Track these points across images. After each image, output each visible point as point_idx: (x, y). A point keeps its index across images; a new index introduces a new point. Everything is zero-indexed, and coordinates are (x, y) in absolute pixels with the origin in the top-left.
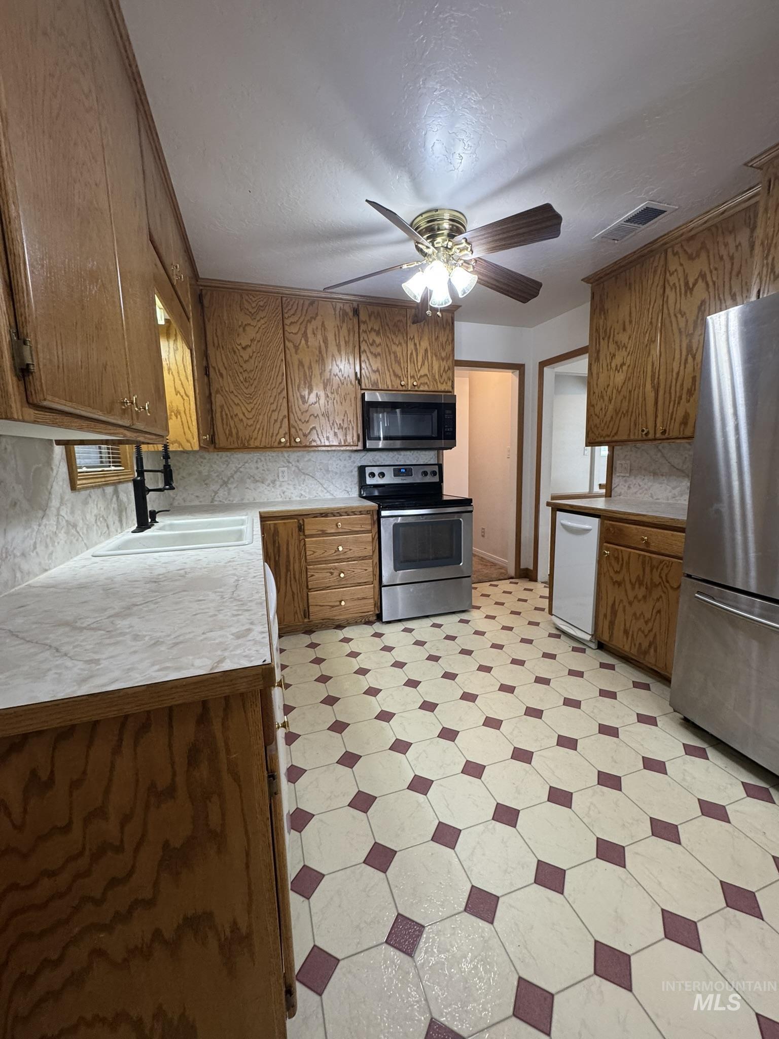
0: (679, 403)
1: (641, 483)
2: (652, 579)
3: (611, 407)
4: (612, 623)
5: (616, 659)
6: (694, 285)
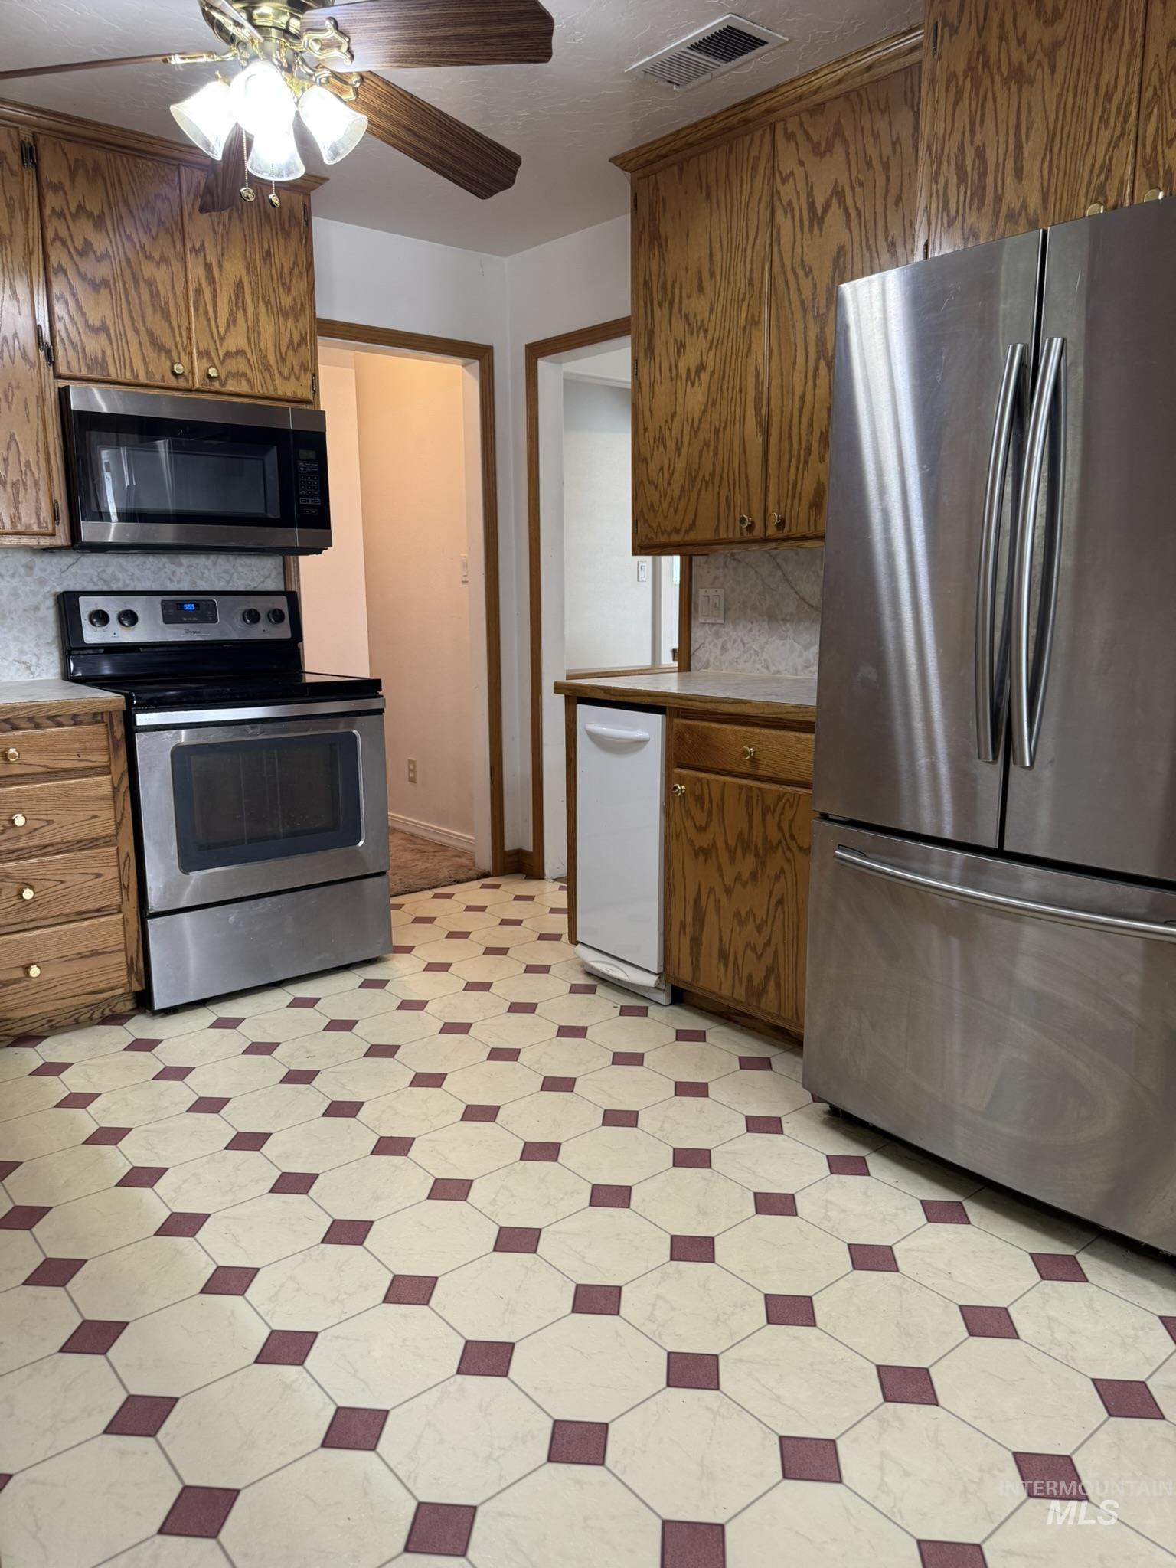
0: (806, 462)
1: (746, 639)
2: (765, 837)
3: (681, 465)
4: (696, 941)
5: (706, 1017)
6: (826, 209)
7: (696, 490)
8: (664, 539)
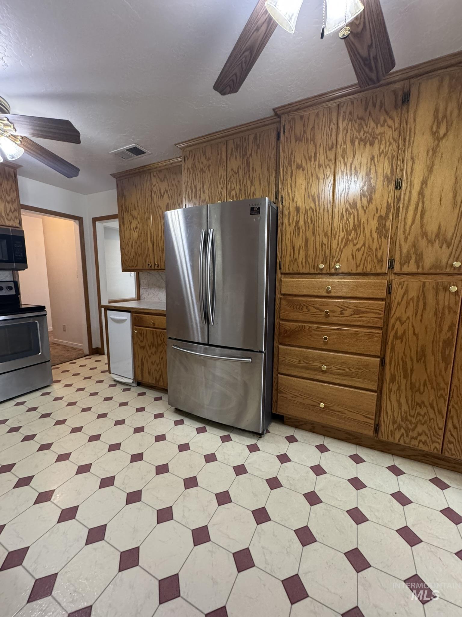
1: (154, 292)
2: (157, 342)
3: (133, 250)
4: (142, 370)
6: (164, 194)
7: (137, 257)
8: (130, 268)
